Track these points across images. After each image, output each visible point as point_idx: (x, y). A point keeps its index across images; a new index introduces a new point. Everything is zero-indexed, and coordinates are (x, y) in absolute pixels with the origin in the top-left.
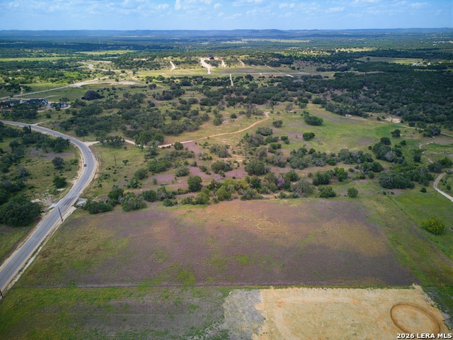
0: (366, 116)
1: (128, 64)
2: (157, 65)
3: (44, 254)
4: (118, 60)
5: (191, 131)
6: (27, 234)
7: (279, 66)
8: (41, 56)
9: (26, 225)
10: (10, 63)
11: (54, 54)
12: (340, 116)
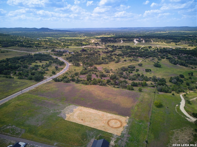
0: (187, 66)
1: (105, 40)
2: (115, 41)
3: (37, 88)
4: (103, 39)
5: (104, 64)
6: (37, 83)
7: (170, 43)
8: (81, 37)
9: (38, 81)
10: (70, 39)
11: (85, 37)
12: (173, 65)
